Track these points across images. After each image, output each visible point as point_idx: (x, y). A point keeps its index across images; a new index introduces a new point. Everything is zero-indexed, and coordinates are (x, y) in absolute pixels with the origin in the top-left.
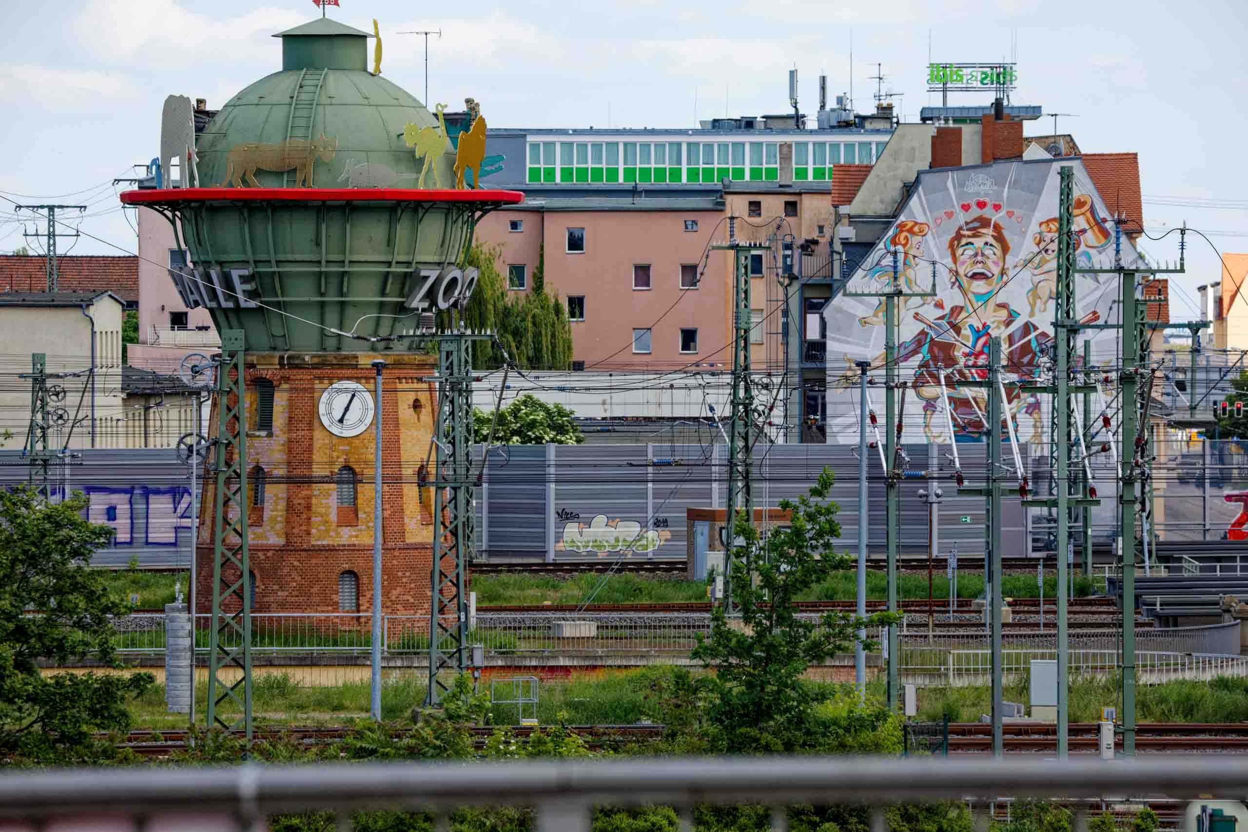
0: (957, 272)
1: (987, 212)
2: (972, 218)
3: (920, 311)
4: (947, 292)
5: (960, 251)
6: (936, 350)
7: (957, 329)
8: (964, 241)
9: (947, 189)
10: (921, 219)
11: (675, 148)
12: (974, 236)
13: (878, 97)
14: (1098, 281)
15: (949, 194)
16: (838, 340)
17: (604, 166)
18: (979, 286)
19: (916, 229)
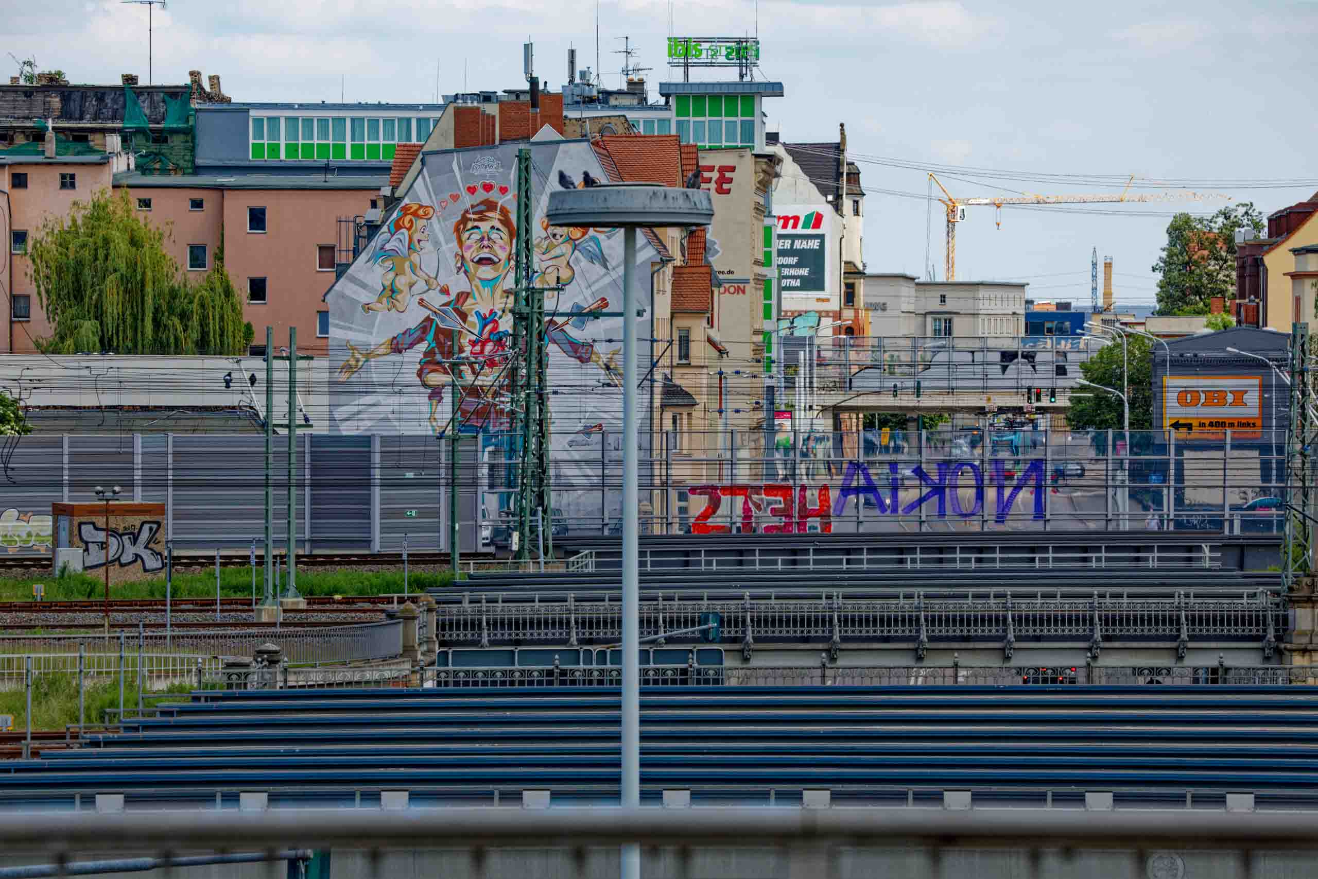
0: (463, 257)
1: (494, 195)
2: (478, 202)
3: (425, 296)
4: (452, 278)
5: (467, 234)
6: (441, 337)
7: (464, 316)
8: (470, 225)
9: (452, 171)
10: (425, 201)
11: (404, 124)
12: (481, 220)
13: (626, 72)
14: (607, 268)
15: (455, 176)
16: (342, 328)
17: (330, 142)
18: (486, 272)
19: (421, 212)
